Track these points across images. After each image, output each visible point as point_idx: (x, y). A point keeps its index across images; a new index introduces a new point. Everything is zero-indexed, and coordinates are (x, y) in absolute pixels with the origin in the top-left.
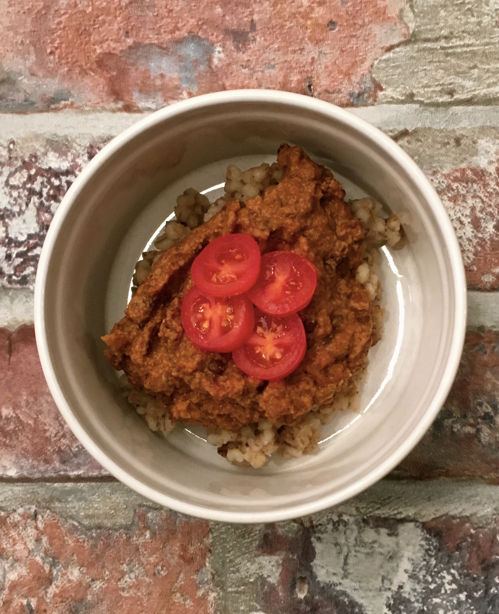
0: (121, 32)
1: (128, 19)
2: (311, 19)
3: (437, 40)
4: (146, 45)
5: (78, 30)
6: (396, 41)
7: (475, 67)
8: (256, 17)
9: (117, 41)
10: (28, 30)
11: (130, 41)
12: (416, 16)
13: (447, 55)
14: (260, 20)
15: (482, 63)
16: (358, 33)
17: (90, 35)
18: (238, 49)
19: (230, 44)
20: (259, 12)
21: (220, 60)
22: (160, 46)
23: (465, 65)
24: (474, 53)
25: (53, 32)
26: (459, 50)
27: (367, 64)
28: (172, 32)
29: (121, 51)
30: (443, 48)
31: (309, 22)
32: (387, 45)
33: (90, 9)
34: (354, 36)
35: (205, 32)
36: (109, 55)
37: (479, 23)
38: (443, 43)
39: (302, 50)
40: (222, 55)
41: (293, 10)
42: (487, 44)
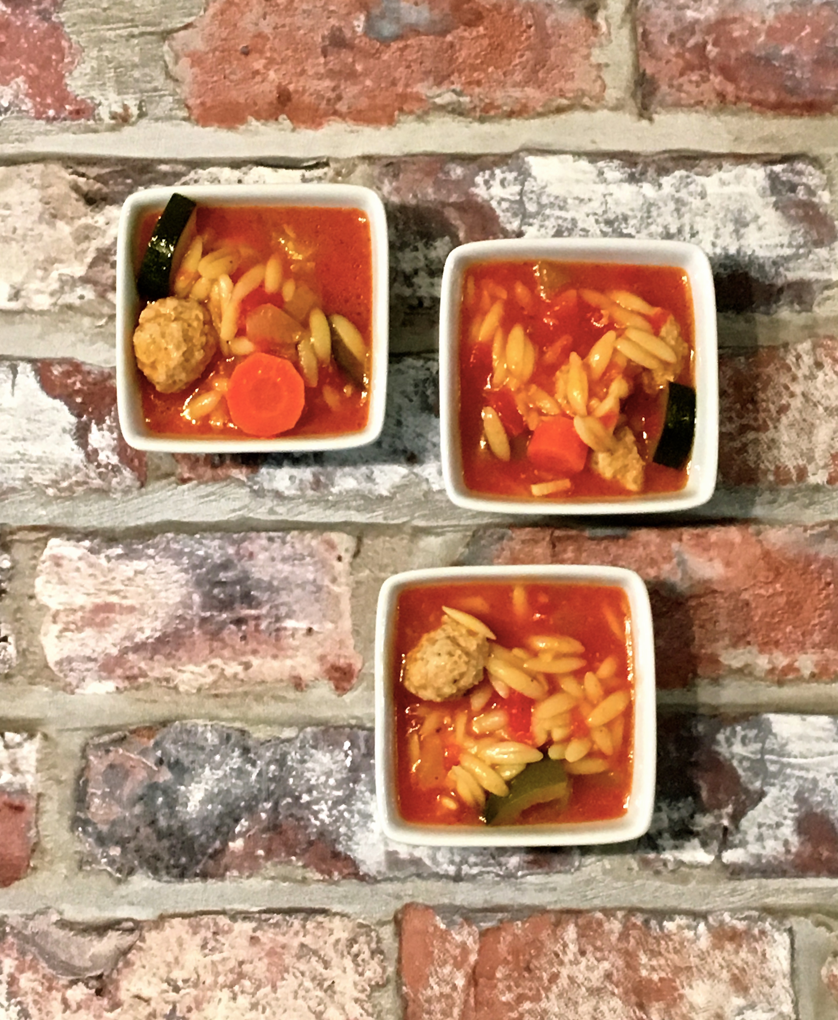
0: (457, 47)
1: (451, 60)
2: (266, 58)
3: (142, 34)
4: (434, 34)
5: (503, 49)
6: (182, 33)
7: (105, 10)
8: (322, 60)
9: (462, 38)
10: (553, 49)
11: (449, 38)
12: (162, 57)
13: (132, 20)
14: (317, 58)
15: (97, 13)
16: (219, 43)
17: (490, 45)
18: (340, 29)
19: (348, 34)
20: (319, 65)
21: (358, 19)
22: (418, 33)
23: (114, 12)
24: (106, 22)
25: (529, 48)
26: (122, 25)
27: (211, 11)
28: (406, 47)
29: (457, 28)
30: (137, 26)
31: (268, 55)
32: (190, 30)
33: (490, 70)
34: (223, 40)
35: (373, 47)
36: (470, 24)
37: (100, 50)
38: (136, 31)
39: (275, 28)
40: (356, 23)
41: (284, 66)
42: (93, 31)
